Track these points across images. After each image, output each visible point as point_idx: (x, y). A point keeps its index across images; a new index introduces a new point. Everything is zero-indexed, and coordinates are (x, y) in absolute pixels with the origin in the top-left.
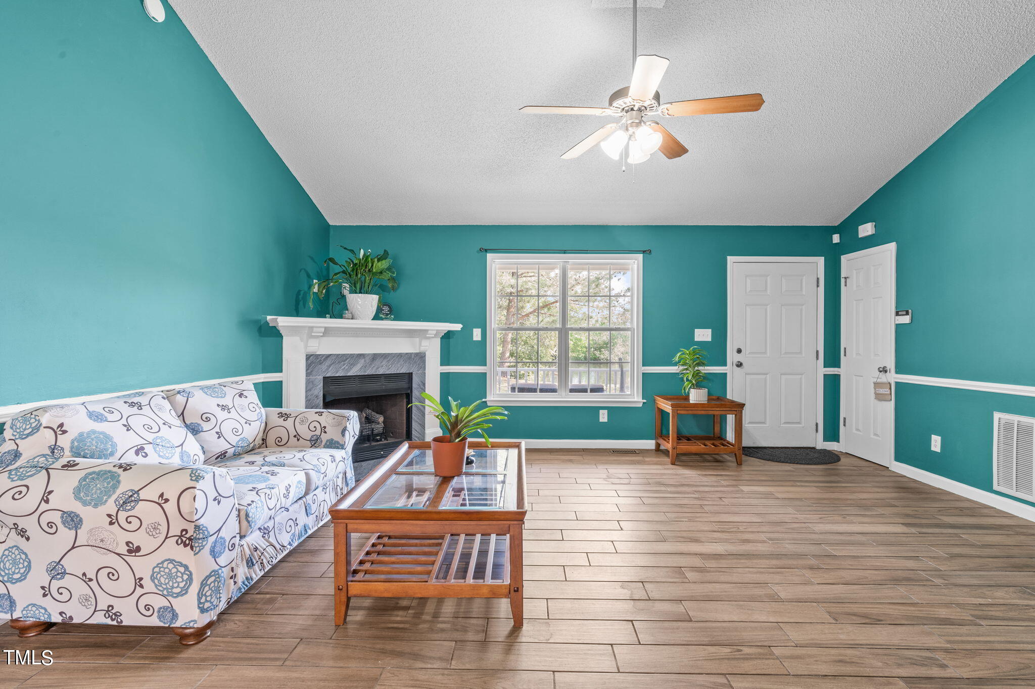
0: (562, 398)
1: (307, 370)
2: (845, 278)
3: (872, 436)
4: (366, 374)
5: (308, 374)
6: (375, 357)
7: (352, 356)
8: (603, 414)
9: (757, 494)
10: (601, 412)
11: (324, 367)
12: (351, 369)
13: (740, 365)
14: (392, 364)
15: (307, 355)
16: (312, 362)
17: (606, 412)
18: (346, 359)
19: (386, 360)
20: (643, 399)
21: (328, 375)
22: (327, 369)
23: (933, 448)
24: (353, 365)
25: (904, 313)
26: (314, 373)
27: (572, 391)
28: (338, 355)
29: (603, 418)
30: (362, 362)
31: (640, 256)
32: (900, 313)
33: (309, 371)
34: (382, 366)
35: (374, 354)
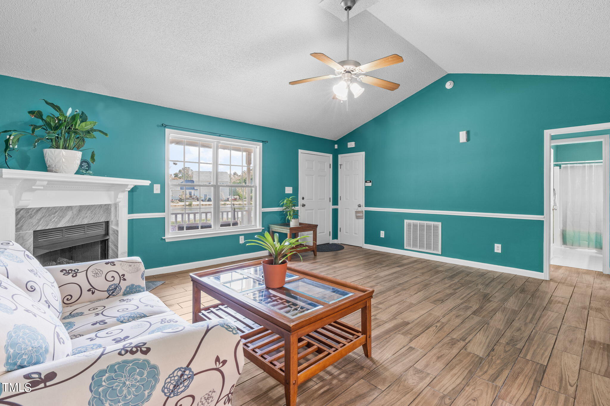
0: (216, 231)
1: (16, 225)
2: (341, 165)
3: (354, 234)
4: (74, 225)
5: (17, 230)
6: (81, 208)
7: (61, 208)
8: (242, 239)
9: (341, 267)
10: (241, 237)
11: (34, 220)
12: (60, 221)
13: (304, 205)
14: (95, 214)
15: (16, 209)
16: (22, 217)
17: (243, 237)
18: (56, 212)
19: (89, 212)
20: (262, 227)
21: (39, 229)
22: (38, 223)
23: (381, 236)
24: (62, 217)
25: (369, 182)
26: (24, 227)
27: (222, 226)
28: (48, 208)
29: (242, 241)
30: (70, 214)
31: (261, 144)
32: (367, 182)
33: (18, 226)
34: (87, 217)
35: (80, 206)
